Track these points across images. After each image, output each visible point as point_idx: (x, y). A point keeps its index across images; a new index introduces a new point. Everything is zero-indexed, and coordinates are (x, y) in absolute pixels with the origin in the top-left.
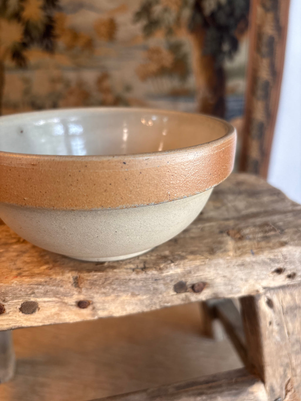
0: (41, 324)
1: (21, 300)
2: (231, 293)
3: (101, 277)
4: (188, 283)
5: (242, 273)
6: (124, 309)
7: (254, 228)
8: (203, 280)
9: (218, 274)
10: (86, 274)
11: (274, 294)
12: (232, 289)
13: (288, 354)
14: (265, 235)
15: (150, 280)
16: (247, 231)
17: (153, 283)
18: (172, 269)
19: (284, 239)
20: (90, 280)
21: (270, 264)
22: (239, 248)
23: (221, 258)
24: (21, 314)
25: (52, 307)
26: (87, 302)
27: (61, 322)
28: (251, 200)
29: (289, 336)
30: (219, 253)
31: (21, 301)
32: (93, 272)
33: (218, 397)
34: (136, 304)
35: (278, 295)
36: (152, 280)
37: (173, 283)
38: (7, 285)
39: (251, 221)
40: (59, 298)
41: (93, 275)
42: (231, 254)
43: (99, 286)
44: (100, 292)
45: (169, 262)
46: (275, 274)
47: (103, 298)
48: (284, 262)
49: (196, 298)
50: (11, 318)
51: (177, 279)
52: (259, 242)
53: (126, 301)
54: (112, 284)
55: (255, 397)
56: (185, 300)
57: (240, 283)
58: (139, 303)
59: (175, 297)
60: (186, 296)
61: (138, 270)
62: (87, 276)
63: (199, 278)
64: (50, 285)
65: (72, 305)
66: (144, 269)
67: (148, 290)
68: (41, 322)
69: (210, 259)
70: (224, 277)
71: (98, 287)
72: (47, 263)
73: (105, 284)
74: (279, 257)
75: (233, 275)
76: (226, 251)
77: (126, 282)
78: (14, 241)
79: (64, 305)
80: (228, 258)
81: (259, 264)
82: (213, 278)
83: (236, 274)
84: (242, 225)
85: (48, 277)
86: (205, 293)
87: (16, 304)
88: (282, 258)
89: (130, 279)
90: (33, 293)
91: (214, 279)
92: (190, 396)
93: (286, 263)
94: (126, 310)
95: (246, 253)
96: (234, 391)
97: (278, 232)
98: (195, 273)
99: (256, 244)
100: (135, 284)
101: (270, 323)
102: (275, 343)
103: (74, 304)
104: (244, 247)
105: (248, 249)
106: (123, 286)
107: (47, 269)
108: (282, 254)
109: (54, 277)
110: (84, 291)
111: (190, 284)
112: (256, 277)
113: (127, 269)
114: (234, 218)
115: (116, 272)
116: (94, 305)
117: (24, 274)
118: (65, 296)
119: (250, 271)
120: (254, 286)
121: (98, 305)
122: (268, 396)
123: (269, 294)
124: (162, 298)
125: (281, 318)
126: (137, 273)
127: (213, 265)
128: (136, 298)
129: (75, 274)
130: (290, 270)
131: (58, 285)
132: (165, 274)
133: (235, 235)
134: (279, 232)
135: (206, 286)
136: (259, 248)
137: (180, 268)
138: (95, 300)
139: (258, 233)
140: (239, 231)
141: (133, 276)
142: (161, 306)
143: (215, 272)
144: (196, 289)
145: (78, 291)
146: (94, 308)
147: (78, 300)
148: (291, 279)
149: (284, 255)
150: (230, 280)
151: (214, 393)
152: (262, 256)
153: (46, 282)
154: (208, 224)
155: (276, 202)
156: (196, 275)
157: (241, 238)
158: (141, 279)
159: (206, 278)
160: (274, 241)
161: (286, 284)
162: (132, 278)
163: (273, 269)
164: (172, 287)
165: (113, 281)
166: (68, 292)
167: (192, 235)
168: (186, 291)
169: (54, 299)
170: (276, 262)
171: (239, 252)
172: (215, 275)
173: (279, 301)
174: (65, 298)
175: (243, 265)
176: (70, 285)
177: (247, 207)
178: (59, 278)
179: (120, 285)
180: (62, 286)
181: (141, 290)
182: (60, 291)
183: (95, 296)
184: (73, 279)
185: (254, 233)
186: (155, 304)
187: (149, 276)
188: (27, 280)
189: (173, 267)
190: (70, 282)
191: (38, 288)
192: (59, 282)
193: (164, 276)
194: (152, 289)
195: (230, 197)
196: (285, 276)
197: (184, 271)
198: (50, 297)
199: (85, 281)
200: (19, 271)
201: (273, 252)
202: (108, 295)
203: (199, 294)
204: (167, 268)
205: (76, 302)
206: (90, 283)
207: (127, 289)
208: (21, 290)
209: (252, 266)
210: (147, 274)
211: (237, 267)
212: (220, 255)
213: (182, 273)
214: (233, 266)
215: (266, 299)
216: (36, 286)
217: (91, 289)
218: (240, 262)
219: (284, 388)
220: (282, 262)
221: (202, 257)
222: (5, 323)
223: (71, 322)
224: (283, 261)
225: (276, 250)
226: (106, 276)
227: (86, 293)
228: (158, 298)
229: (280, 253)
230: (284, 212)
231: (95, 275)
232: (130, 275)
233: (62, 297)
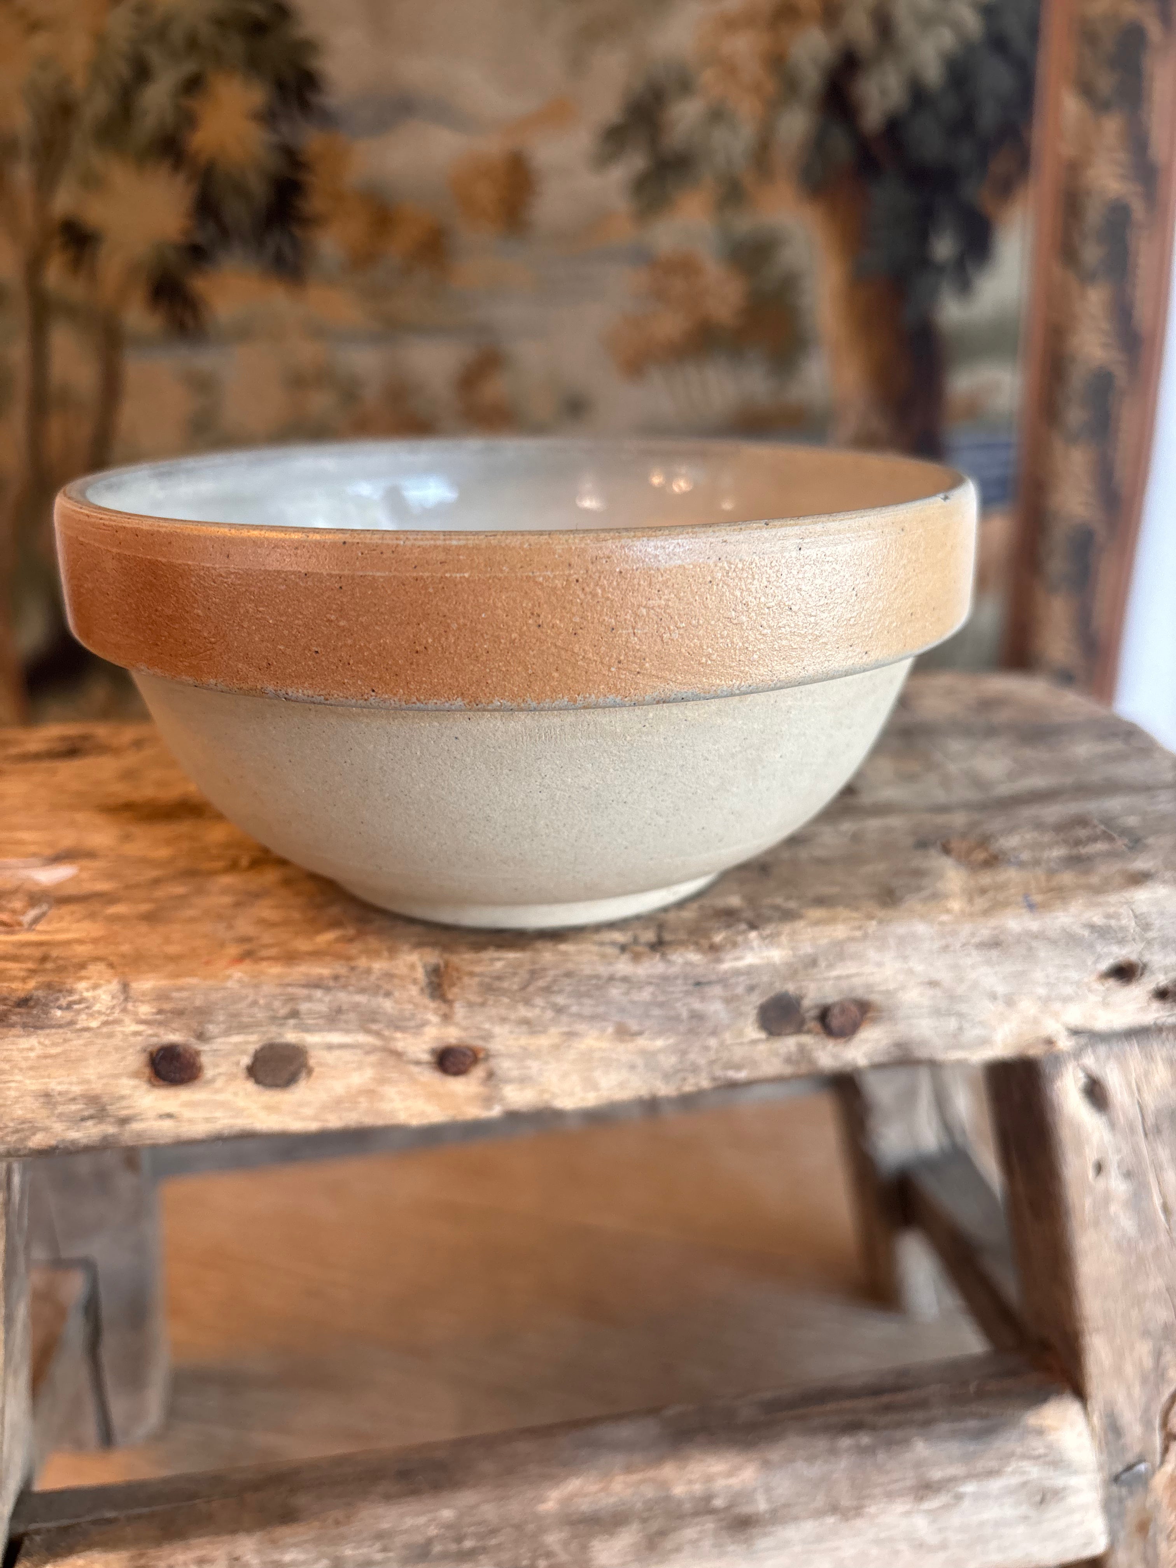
0: (313, 1126)
1: (253, 1038)
2: (958, 1046)
3: (515, 967)
4: (807, 1003)
5: (996, 973)
6: (591, 1084)
7: (1035, 834)
8: (860, 993)
9: (910, 972)
10: (469, 956)
11: (1108, 1058)
12: (961, 1029)
13: (1168, 1290)
14: (1074, 852)
15: (679, 982)
16: (1010, 842)
17: (687, 993)
18: (752, 949)
19: (1141, 864)
20: (481, 975)
21: (1091, 946)
22: (983, 891)
23: (923, 917)
24: (250, 1086)
25: (354, 1065)
26: (470, 1053)
27: (380, 1122)
28: (1028, 753)
29: (1168, 1220)
30: (913, 902)
31: (252, 1041)
32: (492, 948)
33: (915, 1438)
34: (632, 1067)
35: (1122, 1061)
36: (686, 984)
37: (757, 999)
38: (210, 983)
39: (1028, 812)
40: (378, 1034)
41: (493, 960)
42: (956, 905)
43: (509, 997)
44: (513, 1016)
45: (743, 926)
46: (1111, 983)
47: (524, 1041)
48: (1143, 939)
49: (835, 1056)
50: (220, 1097)
51: (771, 984)
52: (1051, 873)
53: (597, 1055)
54: (553, 992)
55: (1050, 1447)
56: (797, 1063)
57: (987, 1010)
58: (640, 1062)
59: (762, 1047)
60: (802, 1049)
61: (639, 949)
62: (472, 962)
63: (844, 984)
64: (351, 988)
65: (418, 1063)
66: (658, 946)
67: (670, 1019)
68: (315, 1118)
69: (881, 922)
70: (933, 984)
71: (506, 1000)
72: (335, 924)
73: (531, 989)
74: (1124, 922)
75: (961, 980)
76: (936, 896)
77: (598, 988)
78: (220, 864)
79: (392, 1061)
80: (945, 918)
81: (1054, 942)
82: (891, 986)
83: (973, 975)
84: (995, 824)
85: (342, 962)
86: (866, 1041)
87: (239, 1049)
88: (1133, 924)
89: (611, 978)
90: (294, 1014)
91: (896, 990)
92: (813, 1432)
93: (1149, 943)
94: (595, 1087)
95: (1005, 904)
96: (972, 1424)
97: (1121, 843)
98: (830, 966)
99: (1043, 878)
100: (627, 993)
101: (1099, 1168)
102: (1119, 1247)
103: (426, 1057)
104: (1000, 887)
105: (1013, 891)
106: (587, 1001)
107: (337, 940)
108: (1132, 911)
109: (362, 962)
110: (460, 1011)
111: (817, 1006)
112: (1042, 991)
113: (602, 944)
114: (967, 806)
115: (565, 953)
116: (493, 1063)
117: (265, 953)
118: (398, 1028)
119: (1020, 968)
120: (1036, 1021)
121: (505, 1066)
122: (1101, 1451)
123: (1092, 1057)
124: (717, 1051)
125: (1136, 1151)
126: (637, 958)
127: (892, 942)
128: (631, 1046)
129: (433, 957)
130: (1166, 970)
131: (375, 990)
132: (727, 965)
133: (970, 851)
134: (1125, 845)
135: (869, 1015)
136: (1051, 890)
137: (779, 945)
138: (494, 1046)
139: (1050, 846)
140: (984, 841)
141: (623, 966)
142: (714, 1079)
143: (898, 965)
144: (835, 1021)
145: (441, 1012)
146: (491, 1075)
147: (438, 1045)
148: (1168, 1005)
149: (1141, 914)
150: (952, 998)
151: (899, 1425)
152: (1062, 914)
153: (336, 978)
154: (873, 824)
155: (1122, 757)
156: (834, 973)
157: (993, 861)
158: (649, 976)
159: (869, 987)
160: (1104, 869)
161: (1152, 1023)
162: (619, 975)
163: (1105, 965)
164: (751, 1013)
165: (555, 981)
166: (407, 1014)
167: (819, 852)
168: (799, 1029)
169: (361, 1038)
170: (1113, 938)
171: (981, 903)
172: (901, 977)
173: (1129, 1085)
174: (399, 1035)
175: (995, 943)
176: (414, 991)
177: (1011, 776)
178: (379, 966)
179: (579, 995)
180: (388, 994)
181: (647, 1016)
182: (381, 1010)
183: (497, 1030)
184: (426, 971)
185: (1036, 846)
186: (695, 1069)
187: (673, 970)
188: (276, 969)
189: (755, 943)
190: (415, 982)
191: (309, 999)
192: (378, 979)
193: (726, 972)
194: (685, 1014)
195: (956, 746)
196: (1149, 992)
197: (794, 956)
198: (347, 1031)
199: (466, 980)
200: (247, 946)
201: (1099, 904)
202: (540, 1029)
203: (846, 1042)
204: (735, 945)
205: (433, 1052)
206: (481, 984)
207: (601, 1009)
208: (255, 1003)
209: (1030, 949)
210: (669, 961)
211: (974, 953)
212: (919, 907)
213: (787, 964)
214: (964, 945)
215: (1082, 1080)
216: (305, 992)
217: (483, 1004)
218: (985, 930)
219: (1157, 1422)
220: (1134, 940)
221: (855, 915)
222: (200, 1114)
223: (415, 1122)
224: (1137, 937)
225: (1113, 898)
226: (533, 962)
227: (465, 1018)
228: (707, 1048)
229: (1125, 906)
230: (1147, 789)
231: (499, 959)
232: (610, 964)
233: (387, 1033)
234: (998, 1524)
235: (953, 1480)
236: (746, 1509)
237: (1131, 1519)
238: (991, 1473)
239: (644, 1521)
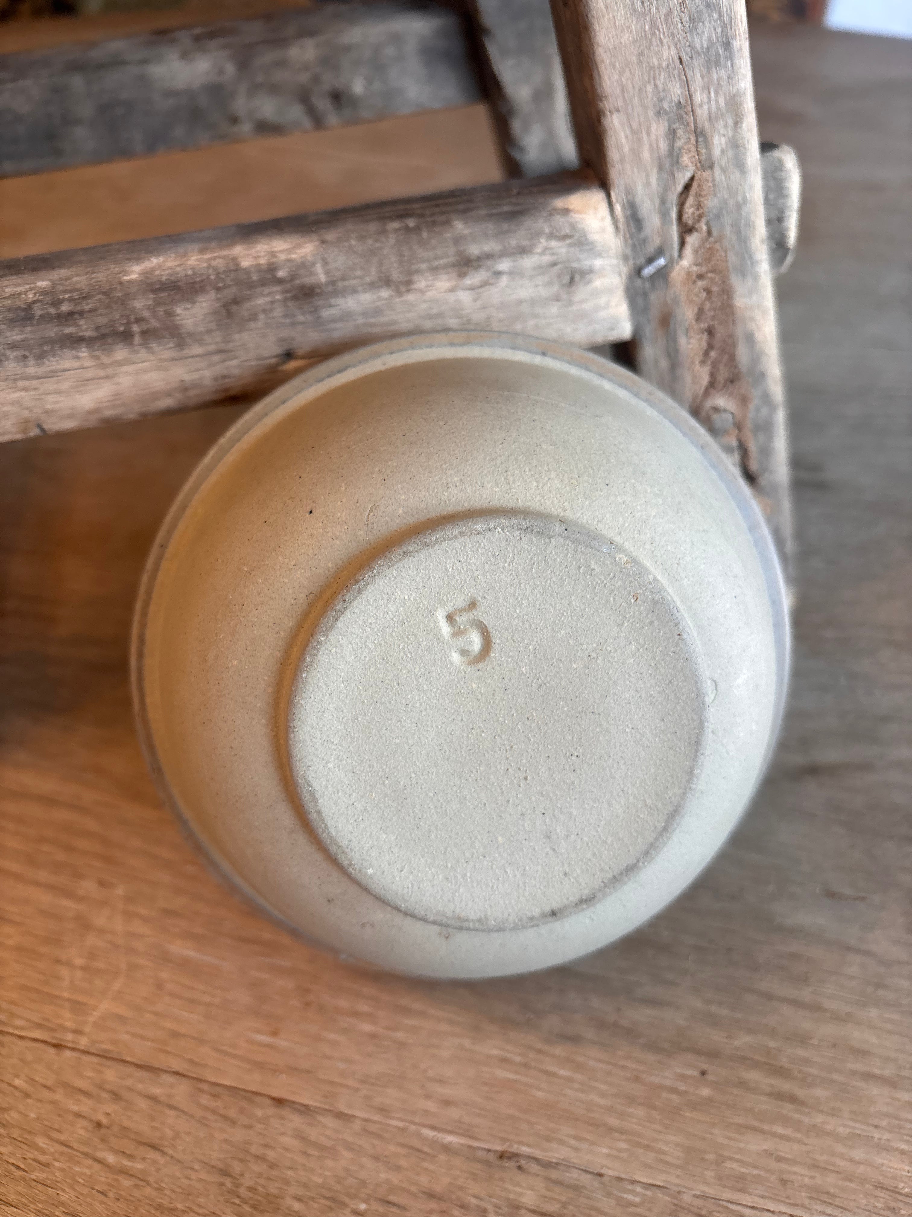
122: (625, 244)
234: (533, 302)
235: (489, 256)
236: (308, 280)
237: (655, 313)
238: (523, 251)
239: (218, 289)
